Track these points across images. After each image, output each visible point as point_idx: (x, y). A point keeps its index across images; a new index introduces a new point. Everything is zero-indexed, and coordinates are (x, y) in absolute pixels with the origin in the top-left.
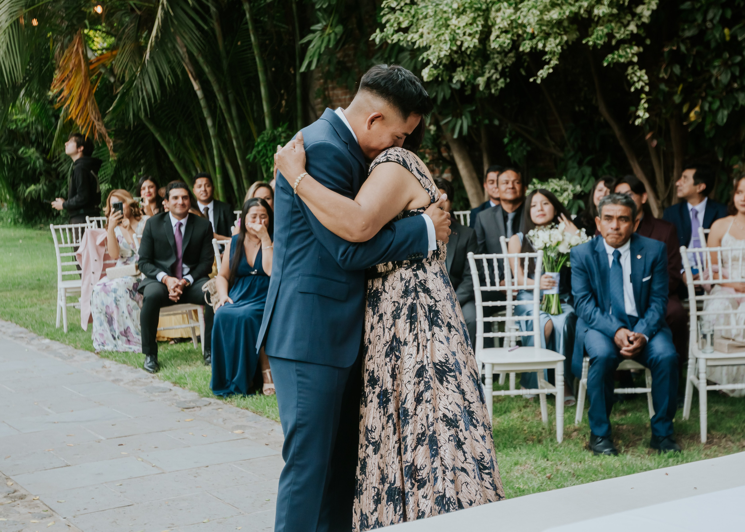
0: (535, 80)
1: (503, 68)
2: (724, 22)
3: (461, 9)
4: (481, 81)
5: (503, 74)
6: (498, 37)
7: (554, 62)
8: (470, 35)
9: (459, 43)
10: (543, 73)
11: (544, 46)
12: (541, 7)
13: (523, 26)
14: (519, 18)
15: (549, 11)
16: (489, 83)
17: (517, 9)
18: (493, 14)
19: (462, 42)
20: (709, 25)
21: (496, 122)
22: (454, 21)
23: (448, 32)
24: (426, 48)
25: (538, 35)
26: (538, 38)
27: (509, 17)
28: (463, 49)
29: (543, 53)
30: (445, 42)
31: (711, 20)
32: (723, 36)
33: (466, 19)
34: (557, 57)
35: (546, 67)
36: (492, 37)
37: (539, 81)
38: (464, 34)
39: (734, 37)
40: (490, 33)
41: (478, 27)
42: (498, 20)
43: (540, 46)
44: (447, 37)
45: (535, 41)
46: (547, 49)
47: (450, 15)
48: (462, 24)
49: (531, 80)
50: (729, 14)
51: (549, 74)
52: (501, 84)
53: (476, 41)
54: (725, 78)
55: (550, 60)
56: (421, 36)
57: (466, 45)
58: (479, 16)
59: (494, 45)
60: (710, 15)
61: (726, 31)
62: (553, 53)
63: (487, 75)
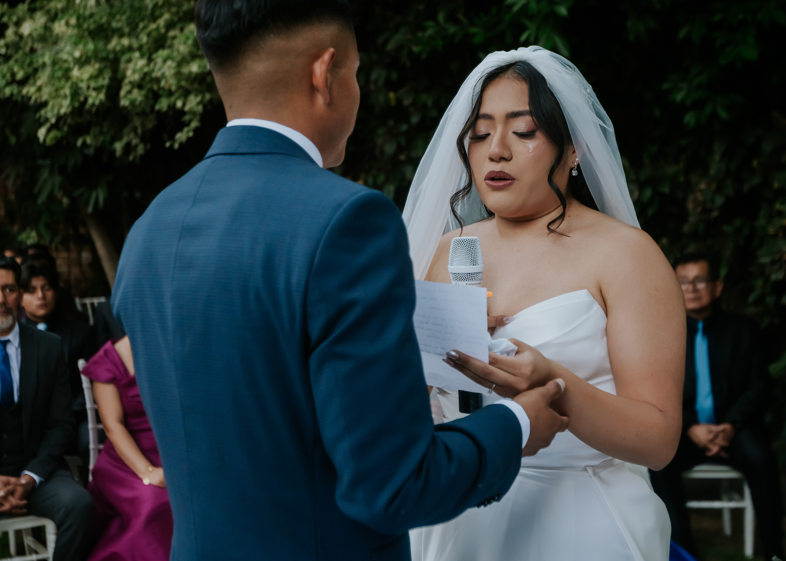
0: (172, 146)
1: (144, 133)
2: (390, 85)
3: (84, 58)
4: (118, 146)
5: (143, 139)
6: (129, 92)
7: (194, 124)
8: (95, 89)
9: (82, 99)
10: (182, 136)
11: (184, 105)
12: (179, 58)
13: (158, 80)
14: (153, 70)
15: (188, 63)
16: (128, 148)
17: (150, 60)
18: (122, 66)
19: (86, 99)
20: (372, 87)
21: (138, 195)
22: (75, 73)
23: (69, 84)
24: (44, 104)
25: (176, 91)
26: (176, 96)
27: (142, 69)
28: (87, 106)
29: (182, 113)
30: (65, 96)
31: (376, 82)
32: (388, 101)
33: (89, 70)
34: (198, 118)
35: (186, 129)
36: (123, 93)
37: (176, 146)
38: (88, 88)
39: (399, 101)
40: (119, 88)
41: (105, 81)
42: (129, 73)
43: (179, 104)
44: (67, 91)
45: (173, 99)
46: (187, 108)
47: (71, 65)
48: (86, 76)
49: (168, 144)
50: (394, 76)
51: (189, 139)
52: (141, 150)
53: (102, 96)
54: (390, 149)
55: (190, 121)
56: (39, 89)
57: (90, 101)
58: (105, 67)
59: (124, 102)
60: (374, 76)
61: (392, 95)
62: (193, 113)
63: (125, 140)
